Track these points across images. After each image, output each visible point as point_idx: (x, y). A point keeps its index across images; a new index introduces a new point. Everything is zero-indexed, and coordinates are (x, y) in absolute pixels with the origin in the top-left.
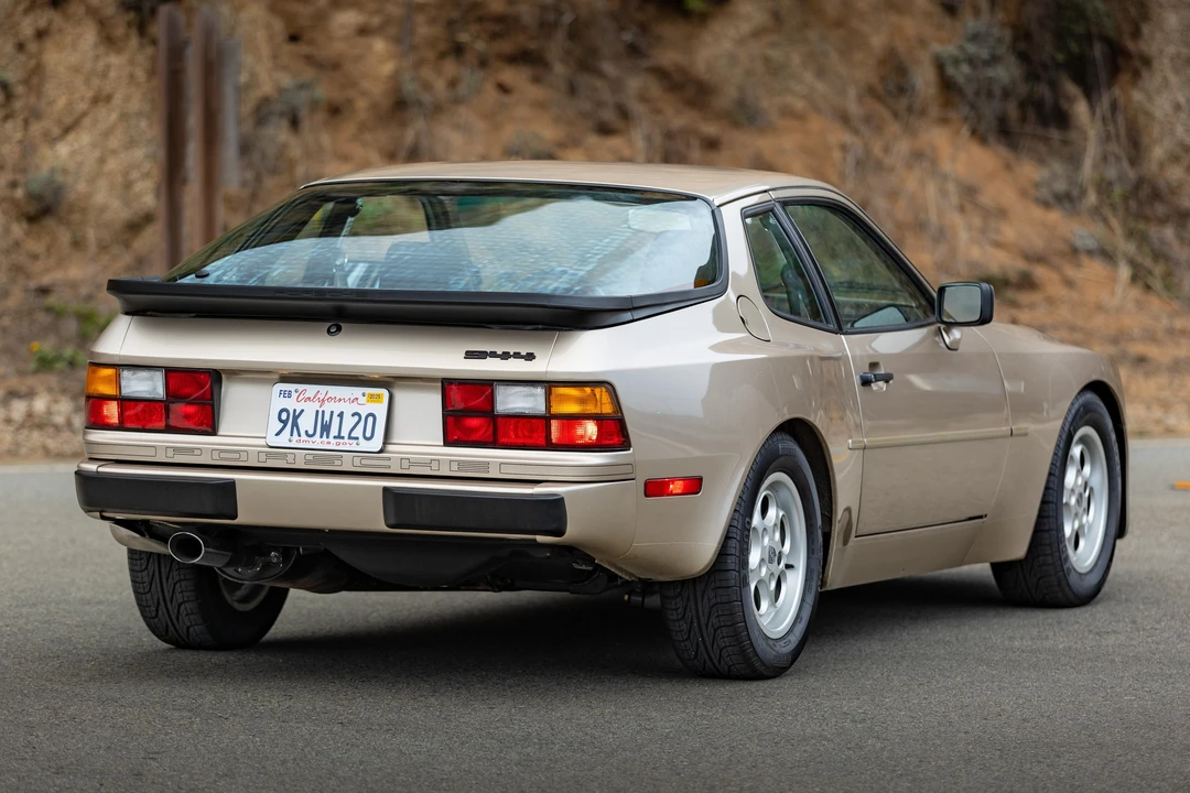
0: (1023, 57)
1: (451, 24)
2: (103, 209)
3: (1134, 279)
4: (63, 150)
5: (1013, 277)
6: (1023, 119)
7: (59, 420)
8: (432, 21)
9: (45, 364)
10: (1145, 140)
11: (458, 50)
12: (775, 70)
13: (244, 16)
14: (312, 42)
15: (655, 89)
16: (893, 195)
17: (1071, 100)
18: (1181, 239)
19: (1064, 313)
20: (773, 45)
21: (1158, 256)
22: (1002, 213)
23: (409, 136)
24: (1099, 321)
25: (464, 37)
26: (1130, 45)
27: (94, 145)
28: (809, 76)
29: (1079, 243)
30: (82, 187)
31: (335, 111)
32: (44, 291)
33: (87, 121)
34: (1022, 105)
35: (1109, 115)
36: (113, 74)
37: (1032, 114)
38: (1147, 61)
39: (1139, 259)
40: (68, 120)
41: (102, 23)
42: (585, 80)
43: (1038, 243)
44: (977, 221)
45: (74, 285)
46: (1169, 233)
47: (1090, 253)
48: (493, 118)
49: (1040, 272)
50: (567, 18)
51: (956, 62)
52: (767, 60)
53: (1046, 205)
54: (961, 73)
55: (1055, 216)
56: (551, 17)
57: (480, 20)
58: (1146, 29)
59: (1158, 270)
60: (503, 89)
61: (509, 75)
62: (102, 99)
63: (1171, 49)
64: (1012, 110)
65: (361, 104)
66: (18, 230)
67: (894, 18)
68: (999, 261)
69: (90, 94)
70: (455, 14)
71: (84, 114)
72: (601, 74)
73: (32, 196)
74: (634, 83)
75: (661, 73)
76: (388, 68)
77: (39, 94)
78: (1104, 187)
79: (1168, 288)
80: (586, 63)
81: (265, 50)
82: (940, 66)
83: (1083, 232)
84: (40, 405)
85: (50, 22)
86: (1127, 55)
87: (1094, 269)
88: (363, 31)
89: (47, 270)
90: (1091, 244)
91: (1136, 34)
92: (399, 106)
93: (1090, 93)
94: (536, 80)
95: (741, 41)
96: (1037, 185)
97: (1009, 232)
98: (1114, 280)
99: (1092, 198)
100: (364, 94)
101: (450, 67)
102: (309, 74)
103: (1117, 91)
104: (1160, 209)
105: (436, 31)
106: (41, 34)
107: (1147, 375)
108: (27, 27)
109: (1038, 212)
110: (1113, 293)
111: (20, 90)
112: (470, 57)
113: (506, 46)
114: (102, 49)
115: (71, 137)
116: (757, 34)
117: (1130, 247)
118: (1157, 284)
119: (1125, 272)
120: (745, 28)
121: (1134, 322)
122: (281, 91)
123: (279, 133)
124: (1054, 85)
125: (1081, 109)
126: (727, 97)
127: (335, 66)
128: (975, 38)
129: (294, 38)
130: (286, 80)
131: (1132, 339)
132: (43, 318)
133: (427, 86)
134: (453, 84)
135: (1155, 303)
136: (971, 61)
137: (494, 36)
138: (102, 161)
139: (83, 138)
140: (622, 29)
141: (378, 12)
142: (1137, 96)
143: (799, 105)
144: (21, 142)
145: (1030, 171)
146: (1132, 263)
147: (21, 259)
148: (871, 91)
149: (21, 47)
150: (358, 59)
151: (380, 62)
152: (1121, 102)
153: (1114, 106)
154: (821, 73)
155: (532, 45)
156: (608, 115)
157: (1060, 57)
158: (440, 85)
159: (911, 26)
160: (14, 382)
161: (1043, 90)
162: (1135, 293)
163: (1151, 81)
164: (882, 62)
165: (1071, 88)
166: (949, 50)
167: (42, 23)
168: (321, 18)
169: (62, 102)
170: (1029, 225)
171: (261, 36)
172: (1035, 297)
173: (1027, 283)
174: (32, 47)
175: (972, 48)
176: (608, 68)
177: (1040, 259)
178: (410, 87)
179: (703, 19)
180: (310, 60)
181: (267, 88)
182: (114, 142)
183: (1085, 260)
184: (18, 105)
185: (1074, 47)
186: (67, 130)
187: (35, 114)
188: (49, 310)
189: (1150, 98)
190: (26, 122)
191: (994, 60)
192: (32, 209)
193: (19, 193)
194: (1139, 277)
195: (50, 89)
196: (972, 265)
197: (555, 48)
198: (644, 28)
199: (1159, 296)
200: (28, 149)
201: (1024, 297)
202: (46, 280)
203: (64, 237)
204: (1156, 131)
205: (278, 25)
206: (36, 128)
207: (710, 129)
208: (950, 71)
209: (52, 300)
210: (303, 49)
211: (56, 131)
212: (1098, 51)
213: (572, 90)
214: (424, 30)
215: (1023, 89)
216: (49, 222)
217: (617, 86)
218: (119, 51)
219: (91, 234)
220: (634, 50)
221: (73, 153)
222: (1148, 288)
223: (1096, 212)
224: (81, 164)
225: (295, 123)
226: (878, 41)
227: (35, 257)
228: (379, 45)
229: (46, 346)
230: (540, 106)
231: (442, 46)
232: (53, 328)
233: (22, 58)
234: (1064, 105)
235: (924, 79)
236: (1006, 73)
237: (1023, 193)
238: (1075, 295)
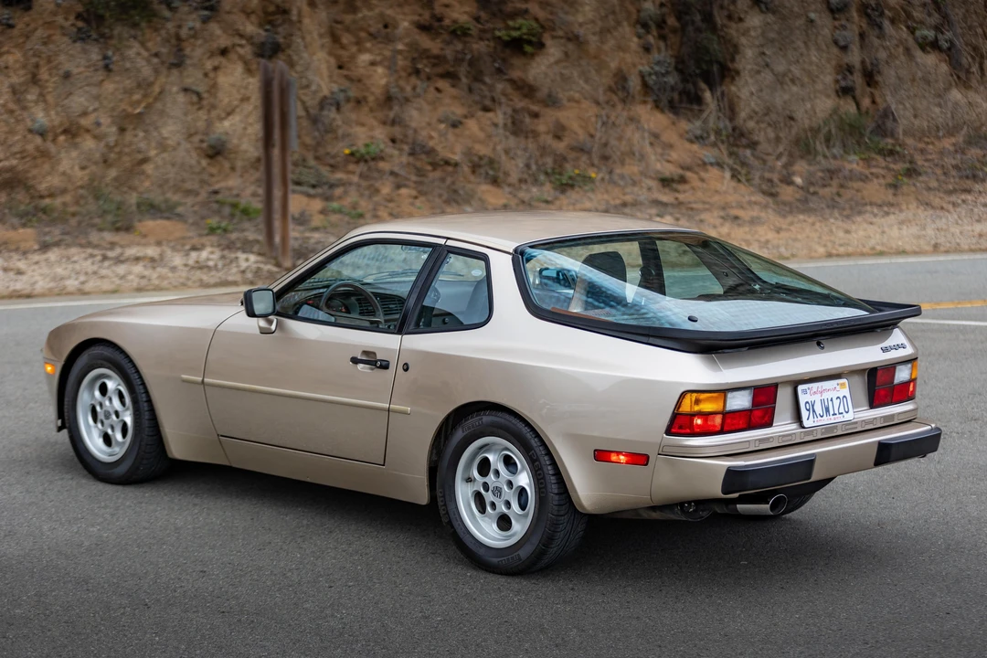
0: (680, 71)
1: (414, 59)
2: (246, 151)
3: (733, 176)
4: (226, 123)
5: (676, 178)
6: (681, 101)
7: (211, 263)
8: (405, 58)
9: (212, 231)
10: (737, 109)
11: (417, 72)
12: (565, 79)
13: (315, 58)
14: (348, 69)
15: (509, 90)
16: (620, 139)
17: (703, 91)
18: (753, 155)
19: (699, 194)
20: (565, 68)
21: (743, 164)
22: (671, 146)
23: (392, 115)
24: (716, 198)
25: (420, 66)
26: (730, 65)
27: (241, 121)
28: (581, 82)
29: (706, 160)
30: (235, 141)
31: (359, 102)
32: (216, 192)
33: (238, 110)
34: (680, 94)
35: (720, 98)
36: (251, 87)
37: (685, 98)
38: (738, 73)
39: (735, 166)
40: (229, 109)
41: (246, 63)
42: (476, 85)
43: (688, 161)
44: (659, 150)
45: (230, 189)
46: (748, 152)
47: (711, 164)
48: (434, 104)
49: (688, 174)
50: (468, 57)
51: (650, 74)
52: (562, 74)
53: (691, 141)
54: (651, 80)
55: (695, 147)
56: (460, 56)
57: (428, 57)
58: (737, 57)
59: (743, 172)
60: (438, 90)
61: (441, 84)
62: (245, 99)
63: (749, 67)
64: (676, 96)
65: (371, 99)
66: (204, 162)
67: (621, 54)
68: (669, 170)
69: (239, 97)
70: (416, 55)
71: (237, 106)
72: (485, 83)
73: (212, 147)
74: (500, 86)
75: (512, 81)
76: (383, 82)
77: (216, 97)
78: (718, 132)
79: (748, 180)
80: (477, 77)
81: (325, 73)
82: (642, 76)
83: (708, 154)
84: (204, 254)
85: (221, 63)
86: (729, 70)
87: (714, 172)
88: (373, 64)
89: (218, 182)
90: (713, 160)
91: (733, 60)
92: (388, 100)
93: (712, 88)
94: (453, 86)
95: (550, 66)
96: (687, 132)
97: (674, 155)
98: (723, 178)
99: (713, 138)
100: (373, 93)
101: (414, 80)
102: (347, 84)
103: (724, 88)
104: (744, 141)
105: (408, 63)
106: (216, 69)
107: (739, 225)
108: (209, 65)
109: (688, 145)
110: (723, 183)
111: (205, 95)
112: (423, 76)
113: (440, 70)
114: (245, 76)
115: (230, 118)
116: (557, 62)
117: (730, 162)
118: (743, 179)
119: (728, 174)
120: (552, 60)
121: (732, 198)
122: (332, 93)
123: (331, 114)
124: (695, 84)
125: (708, 95)
126: (542, 94)
127: (359, 81)
128: (658, 63)
129: (340, 67)
130: (335, 88)
131: (732, 207)
132: (215, 206)
133: (402, 89)
134: (414, 88)
135: (743, 188)
136: (656, 73)
137: (434, 65)
138: (245, 129)
139: (236, 118)
140: (494, 61)
141: (379, 54)
142: (733, 89)
143: (577, 96)
144: (206, 120)
145: (684, 125)
146: (732, 169)
147: (205, 177)
148: (610, 89)
149: (206, 75)
150: (370, 77)
151: (380, 77)
152: (726, 92)
153: (723, 94)
154: (587, 81)
155: (452, 69)
156: (488, 103)
157: (698, 71)
158: (408, 89)
159: (629, 58)
160: (196, 241)
161: (690, 87)
162: (733, 184)
163: (740, 82)
164: (615, 75)
165: (703, 85)
166: (646, 69)
167: (216, 63)
168: (353, 57)
169: (226, 100)
170: (684, 152)
171: (324, 67)
172: (686, 187)
173: (683, 180)
174: (212, 75)
175: (657, 68)
176: (487, 80)
177: (689, 169)
178: (394, 90)
179: (532, 56)
180: (347, 77)
181: (326, 92)
182: (251, 120)
183: (709, 168)
184: (205, 102)
185: (704, 67)
186: (229, 114)
187: (213, 107)
188: (217, 202)
189: (739, 90)
190: (209, 111)
191: (667, 73)
192: (210, 152)
193: (205, 145)
194: (735, 176)
195: (220, 95)
196: (658, 172)
197: (463, 70)
198: (504, 60)
199: (744, 185)
200: (209, 123)
201: (680, 187)
202: (216, 187)
203: (227, 165)
204: (742, 104)
205: (333, 61)
206: (214, 113)
207: (535, 108)
208: (647, 78)
209: (219, 197)
210: (344, 72)
211: (223, 115)
212: (715, 68)
213: (470, 90)
214: (401, 62)
215: (680, 86)
216: (220, 158)
217: (491, 88)
218: (253, 76)
219: (239, 164)
220: (499, 71)
221: (231, 125)
222: (739, 181)
223: (714, 145)
224: (235, 131)
225: (338, 108)
226: (613, 65)
227: (212, 175)
228: (380, 70)
229: (213, 221)
230: (454, 98)
231: (410, 70)
232: (218, 212)
233: (207, 80)
234: (700, 94)
235: (634, 83)
236: (672, 79)
237: (681, 136)
238: (705, 185)
